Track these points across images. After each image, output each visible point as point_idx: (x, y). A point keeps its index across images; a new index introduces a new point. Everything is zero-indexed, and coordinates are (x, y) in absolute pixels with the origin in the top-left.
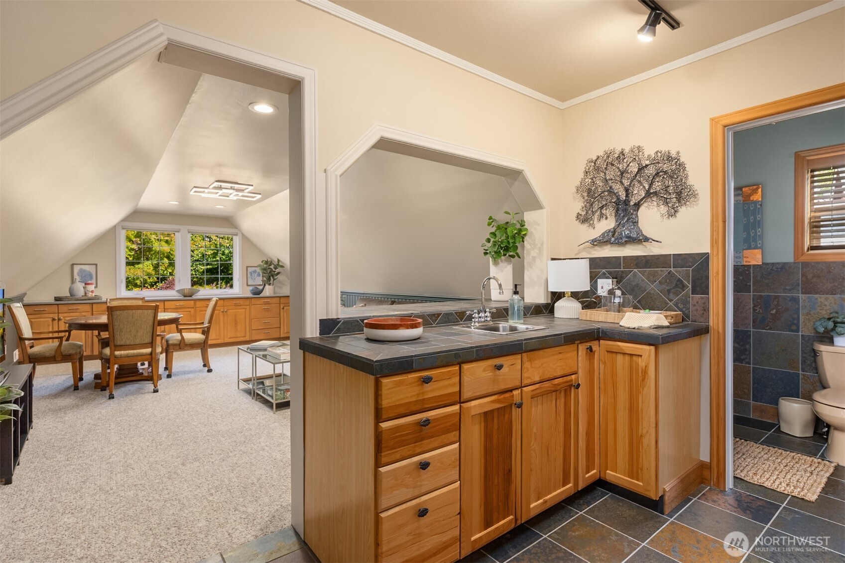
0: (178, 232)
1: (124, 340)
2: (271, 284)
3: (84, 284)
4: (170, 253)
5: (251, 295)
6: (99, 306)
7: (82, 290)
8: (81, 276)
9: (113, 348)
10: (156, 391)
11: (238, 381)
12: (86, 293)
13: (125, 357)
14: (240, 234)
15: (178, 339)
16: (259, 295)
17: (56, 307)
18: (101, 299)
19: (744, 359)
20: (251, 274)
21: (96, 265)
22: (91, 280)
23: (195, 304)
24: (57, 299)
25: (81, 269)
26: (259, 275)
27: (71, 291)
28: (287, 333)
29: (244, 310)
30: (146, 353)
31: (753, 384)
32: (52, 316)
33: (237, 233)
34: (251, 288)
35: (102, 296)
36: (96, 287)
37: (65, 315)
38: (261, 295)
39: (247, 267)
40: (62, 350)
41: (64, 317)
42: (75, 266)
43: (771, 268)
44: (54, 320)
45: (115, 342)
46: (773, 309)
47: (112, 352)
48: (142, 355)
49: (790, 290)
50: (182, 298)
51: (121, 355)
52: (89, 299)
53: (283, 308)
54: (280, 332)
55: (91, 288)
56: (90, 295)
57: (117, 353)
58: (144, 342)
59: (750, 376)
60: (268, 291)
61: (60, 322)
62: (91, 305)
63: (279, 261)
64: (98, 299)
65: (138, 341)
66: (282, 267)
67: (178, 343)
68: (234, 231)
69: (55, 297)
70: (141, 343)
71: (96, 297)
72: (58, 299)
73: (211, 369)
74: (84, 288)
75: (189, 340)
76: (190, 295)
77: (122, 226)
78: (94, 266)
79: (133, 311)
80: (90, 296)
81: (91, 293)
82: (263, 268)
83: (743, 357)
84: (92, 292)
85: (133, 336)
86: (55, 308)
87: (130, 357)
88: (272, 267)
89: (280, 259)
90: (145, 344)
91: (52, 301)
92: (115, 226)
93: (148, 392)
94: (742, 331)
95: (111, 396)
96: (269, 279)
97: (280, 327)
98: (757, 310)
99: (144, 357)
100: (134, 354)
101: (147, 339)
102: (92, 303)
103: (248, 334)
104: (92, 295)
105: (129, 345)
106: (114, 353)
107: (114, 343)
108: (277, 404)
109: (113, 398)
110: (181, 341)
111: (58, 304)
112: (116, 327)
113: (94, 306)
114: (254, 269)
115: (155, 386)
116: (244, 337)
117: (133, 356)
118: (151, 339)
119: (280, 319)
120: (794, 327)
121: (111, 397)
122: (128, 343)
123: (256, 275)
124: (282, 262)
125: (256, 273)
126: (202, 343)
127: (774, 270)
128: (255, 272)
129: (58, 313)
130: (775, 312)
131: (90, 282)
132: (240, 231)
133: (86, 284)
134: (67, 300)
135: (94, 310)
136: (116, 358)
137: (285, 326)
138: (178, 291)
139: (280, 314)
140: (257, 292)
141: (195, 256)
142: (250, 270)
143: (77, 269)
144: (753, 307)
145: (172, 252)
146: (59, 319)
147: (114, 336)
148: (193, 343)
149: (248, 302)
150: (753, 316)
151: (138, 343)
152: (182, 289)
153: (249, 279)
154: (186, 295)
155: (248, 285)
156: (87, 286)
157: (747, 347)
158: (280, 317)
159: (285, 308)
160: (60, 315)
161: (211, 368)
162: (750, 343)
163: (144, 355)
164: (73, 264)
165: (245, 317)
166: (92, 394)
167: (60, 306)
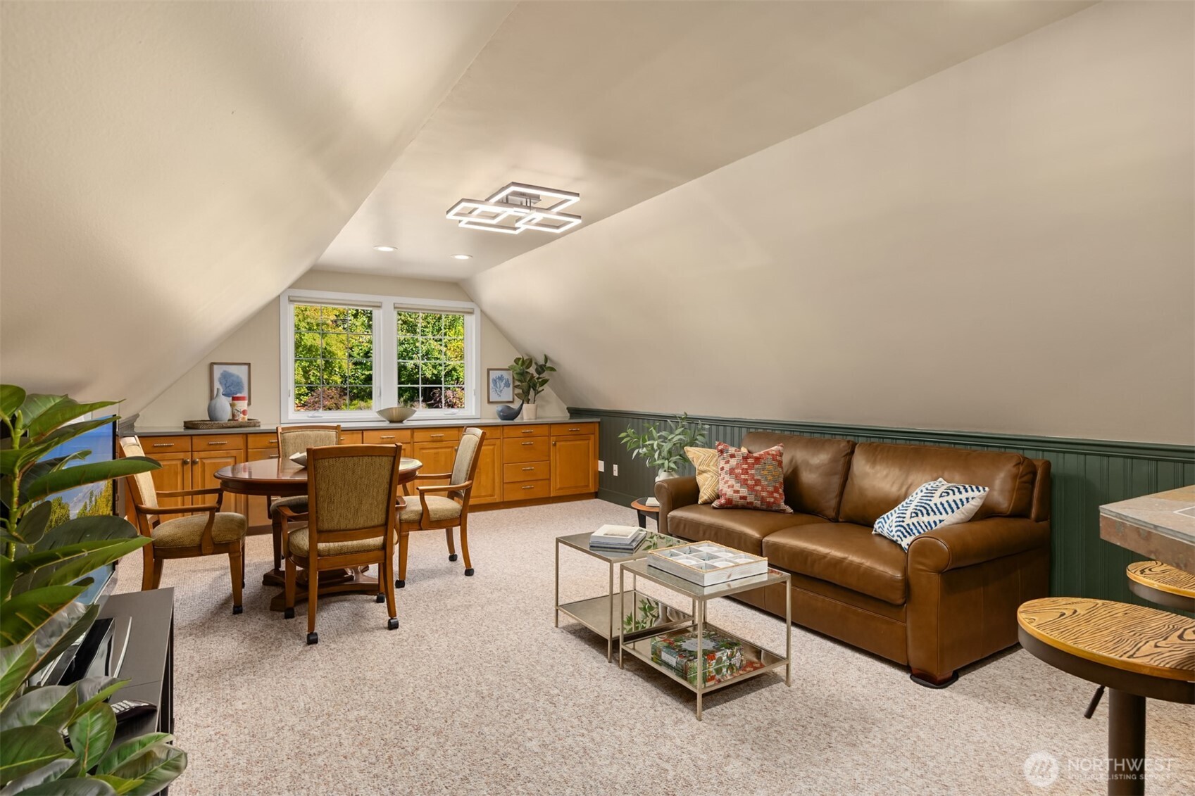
0: (380, 307)
1: (336, 520)
2: (529, 400)
3: (231, 398)
4: (326, 349)
5: (499, 421)
6: (258, 438)
7: (229, 408)
8: (225, 384)
9: (315, 535)
10: (393, 626)
11: (557, 610)
12: (233, 415)
13: (337, 555)
14: (477, 312)
15: (417, 511)
16: (513, 419)
17: (188, 440)
18: (259, 426)
20: (495, 381)
21: (249, 365)
22: (241, 393)
23: (412, 436)
24: (188, 425)
25: (225, 371)
26: (507, 385)
27: (211, 412)
28: (560, 489)
29: (491, 447)
30: (374, 546)
32: (181, 455)
33: (473, 309)
34: (499, 407)
35: (259, 420)
36: (249, 404)
37: (203, 454)
38: (517, 421)
39: (489, 370)
40: (213, 533)
41: (201, 459)
42: (215, 366)
44: (184, 463)
45: (319, 524)
47: (313, 542)
48: (367, 550)
50: (386, 424)
51: (329, 550)
52: (241, 427)
53: (555, 445)
54: (550, 489)
55: (242, 405)
56: (241, 418)
57: (321, 546)
58: (373, 524)
60: (528, 414)
61: (195, 467)
62: (245, 436)
63: (546, 359)
64: (255, 426)
65: (361, 522)
66: (552, 369)
67: (417, 518)
68: (466, 305)
69: (185, 422)
70: (366, 525)
71: (252, 423)
72: (190, 426)
73: (473, 569)
74: (231, 405)
75: (436, 511)
76: (399, 420)
77: (289, 297)
78: (246, 367)
79: (355, 458)
80: (240, 420)
81: (242, 415)
82: (518, 371)
84: (244, 412)
85: (352, 511)
86: (186, 443)
87: (345, 553)
88: (532, 370)
89: (550, 355)
90: (373, 527)
91: (181, 430)
92: (279, 296)
93: (379, 628)
95: (311, 638)
96: (526, 393)
97: (549, 479)
99: (371, 554)
100: (353, 547)
101: (378, 518)
102: (247, 434)
103: (497, 491)
104: (244, 418)
105: (344, 530)
106: (317, 546)
107: (317, 524)
108: (704, 695)
109: (315, 642)
110: (422, 514)
111: (191, 436)
112: (321, 493)
113: (250, 439)
114: (498, 373)
115: (392, 613)
116: (492, 496)
117: (351, 553)
118: (384, 516)
119: (550, 463)
121: (312, 640)
122: (343, 526)
123: (502, 385)
124: (552, 361)
125: (502, 381)
126: (456, 518)
128: (501, 378)
129: (192, 451)
131: (238, 395)
132: (479, 305)
133: (234, 399)
134: (205, 427)
135: (249, 447)
136: (319, 555)
137: (558, 477)
138: (380, 412)
139: (549, 456)
140: (509, 414)
141: (355, 355)
142: (494, 375)
143: (218, 371)
145: (328, 348)
146: (194, 463)
147: (317, 512)
148: (442, 518)
149: (498, 433)
151: (361, 526)
152: (388, 409)
153: (491, 391)
154: (395, 420)
155: (489, 402)
156: (236, 402)
158: (549, 460)
159: (558, 444)
160: (195, 454)
161: (472, 567)
163: (371, 550)
164: (212, 364)
165: (493, 461)
166: (272, 626)
167: (195, 440)
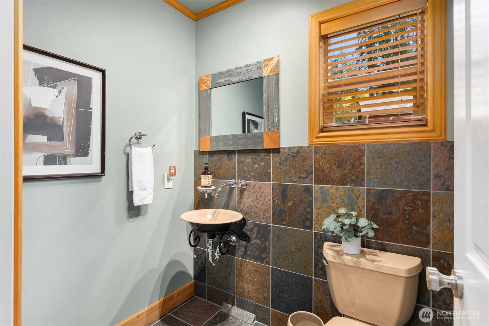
19: (264, 258)
31: (272, 289)
43: (288, 152)
46: (290, 201)
49: (304, 178)
59: (270, 278)
83: (264, 256)
94: (263, 225)
98: (275, 201)
120: (308, 223)
127: (290, 155)
130: (292, 204)
144: (273, 198)
150: (273, 209)
157: (267, 243)
162: (269, 239)
